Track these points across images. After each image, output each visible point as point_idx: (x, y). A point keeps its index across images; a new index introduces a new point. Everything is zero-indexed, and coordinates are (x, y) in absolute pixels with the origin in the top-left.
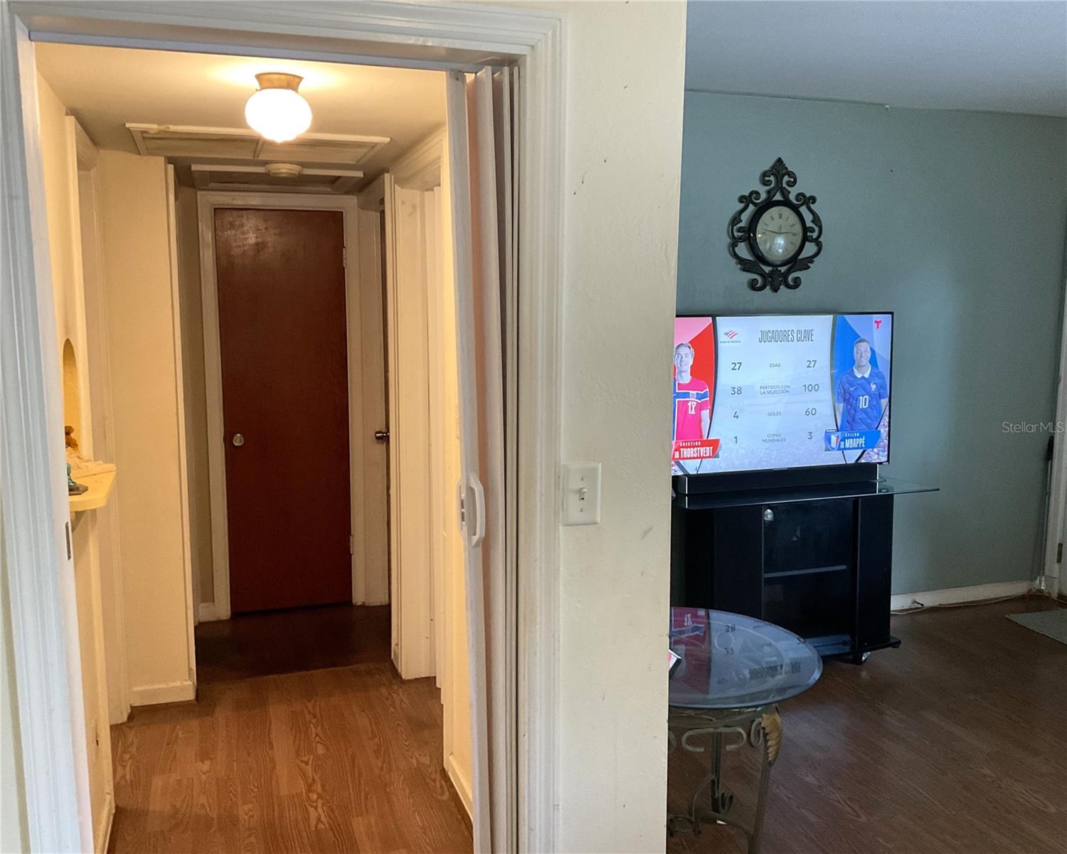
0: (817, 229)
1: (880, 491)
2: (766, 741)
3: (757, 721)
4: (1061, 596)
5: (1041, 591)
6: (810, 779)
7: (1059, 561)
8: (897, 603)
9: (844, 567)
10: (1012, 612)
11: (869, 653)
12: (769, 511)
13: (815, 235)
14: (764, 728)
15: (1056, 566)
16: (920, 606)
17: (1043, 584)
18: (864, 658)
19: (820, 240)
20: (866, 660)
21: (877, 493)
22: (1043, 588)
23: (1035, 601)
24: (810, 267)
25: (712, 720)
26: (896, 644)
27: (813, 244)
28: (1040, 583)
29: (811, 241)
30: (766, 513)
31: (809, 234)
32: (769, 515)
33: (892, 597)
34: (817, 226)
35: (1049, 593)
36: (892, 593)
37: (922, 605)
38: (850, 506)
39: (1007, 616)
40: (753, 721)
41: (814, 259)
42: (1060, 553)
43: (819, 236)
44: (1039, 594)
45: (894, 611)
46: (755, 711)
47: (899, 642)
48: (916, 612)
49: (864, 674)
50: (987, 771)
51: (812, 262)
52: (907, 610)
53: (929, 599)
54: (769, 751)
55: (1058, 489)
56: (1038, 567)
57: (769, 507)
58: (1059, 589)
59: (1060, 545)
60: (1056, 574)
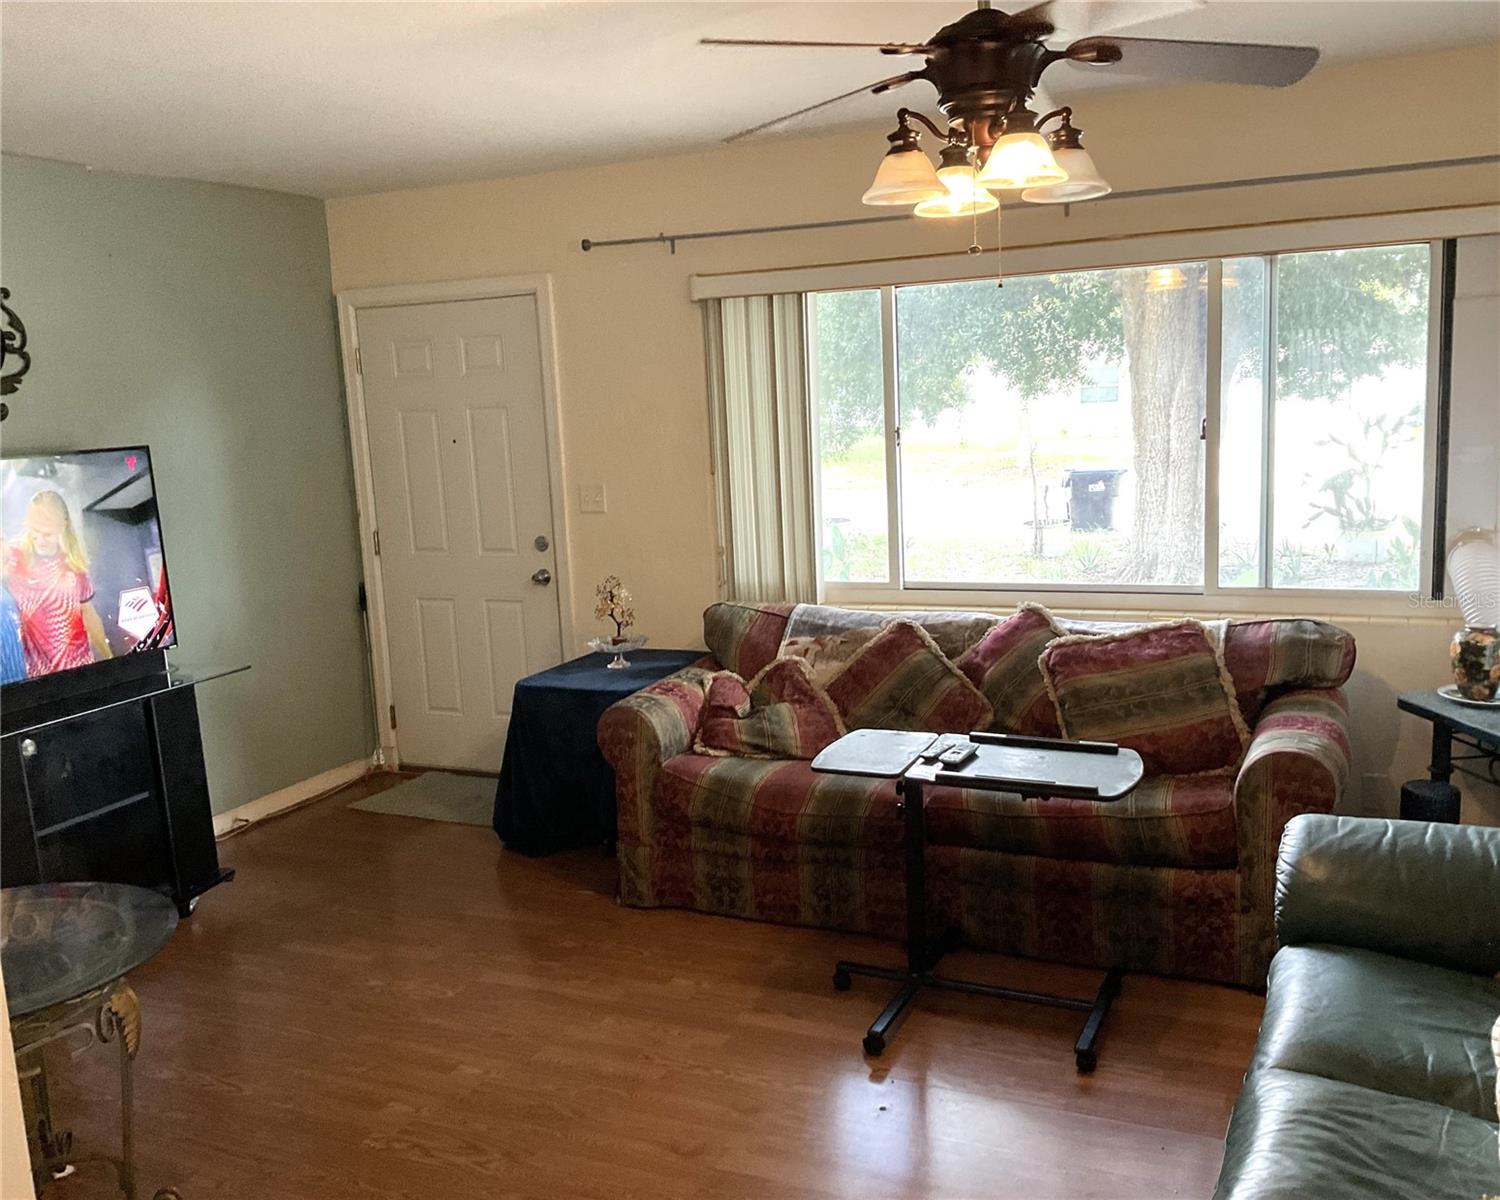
0: (18, 336)
1: (172, 686)
2: (121, 1029)
3: (105, 1007)
4: (402, 767)
5: (379, 767)
6: (166, 1074)
7: (394, 726)
8: (220, 824)
9: (145, 795)
10: (356, 800)
11: (197, 898)
12: (28, 741)
13: (17, 343)
14: (116, 1014)
15: (392, 733)
16: (245, 823)
17: (382, 757)
18: (191, 907)
19: (25, 350)
20: (194, 909)
21: (170, 688)
22: (382, 762)
23: (376, 780)
24: (17, 389)
25: (44, 1026)
26: (229, 876)
27: (16, 357)
28: (378, 758)
29: (13, 351)
30: (24, 745)
31: (7, 342)
32: (29, 747)
33: (213, 818)
34: (17, 330)
35: (389, 766)
36: (213, 813)
37: (247, 821)
38: (140, 710)
39: (349, 806)
40: (101, 1008)
41: (22, 378)
42: (393, 719)
43: (24, 343)
44: (378, 771)
45: (221, 836)
46: (101, 994)
47: (233, 873)
48: (242, 831)
49: (196, 927)
50: (373, 983)
51: (20, 382)
52: (229, 832)
53: (253, 812)
54: (127, 1041)
55: (379, 643)
56: (372, 740)
57: (27, 736)
58: (400, 759)
59: (392, 708)
60: (393, 743)
